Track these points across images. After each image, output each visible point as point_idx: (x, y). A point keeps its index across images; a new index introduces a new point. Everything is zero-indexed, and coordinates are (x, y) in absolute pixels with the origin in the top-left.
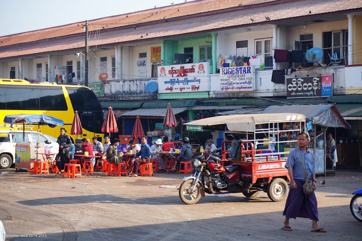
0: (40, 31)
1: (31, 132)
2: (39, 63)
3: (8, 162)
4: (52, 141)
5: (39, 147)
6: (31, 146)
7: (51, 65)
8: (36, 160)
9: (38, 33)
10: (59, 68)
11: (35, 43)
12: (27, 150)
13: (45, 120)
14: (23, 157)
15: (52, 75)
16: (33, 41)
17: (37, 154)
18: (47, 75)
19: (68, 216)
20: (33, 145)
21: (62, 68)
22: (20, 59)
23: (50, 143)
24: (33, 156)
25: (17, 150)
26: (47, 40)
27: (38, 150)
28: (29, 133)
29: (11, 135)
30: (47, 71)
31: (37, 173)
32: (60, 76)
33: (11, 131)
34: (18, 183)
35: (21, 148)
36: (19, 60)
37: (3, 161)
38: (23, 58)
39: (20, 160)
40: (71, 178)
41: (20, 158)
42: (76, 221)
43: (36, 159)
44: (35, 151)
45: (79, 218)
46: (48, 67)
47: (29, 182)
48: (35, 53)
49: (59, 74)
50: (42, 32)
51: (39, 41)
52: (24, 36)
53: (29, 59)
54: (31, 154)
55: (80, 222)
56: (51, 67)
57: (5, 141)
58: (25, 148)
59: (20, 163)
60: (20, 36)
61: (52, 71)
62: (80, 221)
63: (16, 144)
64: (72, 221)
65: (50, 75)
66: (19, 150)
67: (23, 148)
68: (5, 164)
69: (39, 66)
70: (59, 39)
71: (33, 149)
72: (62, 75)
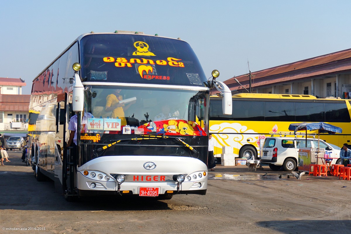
0: (331, 55)
1: (314, 139)
2: (329, 82)
3: (293, 166)
4: (332, 148)
5: (319, 152)
6: (311, 151)
7: (339, 84)
8: (316, 164)
9: (329, 56)
10: (346, 86)
11: (326, 65)
12: (308, 155)
13: (324, 128)
14: (305, 161)
15: (340, 92)
16: (324, 64)
17: (317, 158)
18: (335, 92)
19: (329, 208)
20: (313, 150)
21: (348, 86)
22: (312, 79)
23: (331, 149)
24: (313, 159)
25: (300, 155)
26: (336, 62)
27: (318, 155)
28: (312, 140)
29: (295, 142)
30: (335, 90)
31: (316, 175)
32: (347, 93)
33: (295, 138)
34: (296, 182)
35: (304, 153)
36: (311, 81)
37: (289, 165)
38: (314, 78)
39: (302, 164)
40: (346, 179)
41: (302, 162)
42: (335, 212)
43: (316, 162)
44: (315, 156)
45: (339, 210)
46: (337, 85)
47: (306, 182)
48: (325, 74)
49: (346, 92)
50: (332, 55)
51: (329, 64)
52: (317, 59)
53: (320, 79)
54: (312, 158)
55: (338, 214)
56: (339, 86)
57: (290, 146)
58: (307, 153)
59: (302, 166)
60: (314, 60)
61: (340, 89)
62: (339, 212)
63: (299, 150)
64: (331, 212)
65: (338, 92)
66: (302, 155)
67: (305, 153)
68: (290, 167)
69: (329, 85)
70: (347, 61)
71: (313, 154)
72: (349, 92)
